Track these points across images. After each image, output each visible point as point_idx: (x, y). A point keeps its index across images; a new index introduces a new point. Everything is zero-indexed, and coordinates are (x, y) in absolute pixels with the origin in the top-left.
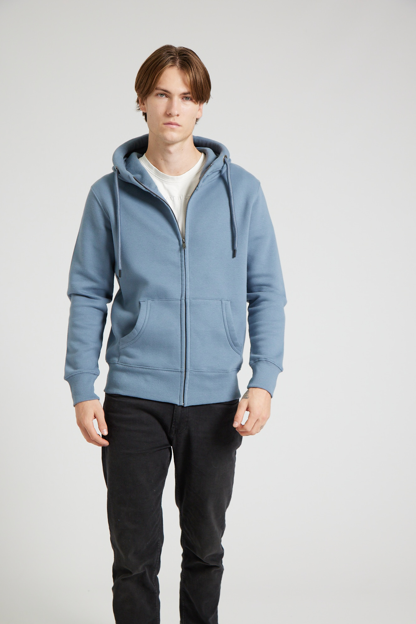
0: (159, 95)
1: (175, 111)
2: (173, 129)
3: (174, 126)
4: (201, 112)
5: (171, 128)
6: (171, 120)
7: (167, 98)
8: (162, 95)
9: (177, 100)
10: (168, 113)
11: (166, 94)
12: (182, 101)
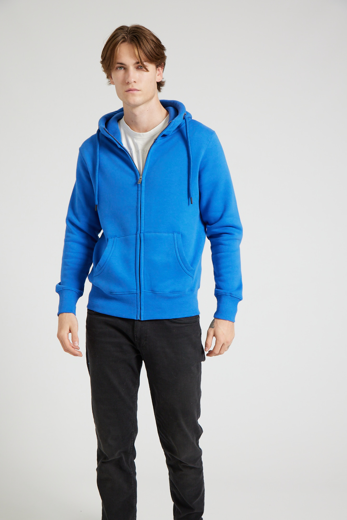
0: (118, 68)
1: (132, 80)
2: (133, 95)
3: (135, 92)
4: (162, 76)
5: (132, 94)
6: (130, 87)
7: (125, 70)
8: (121, 68)
9: (132, 69)
10: (127, 82)
11: (124, 67)
12: (137, 70)
